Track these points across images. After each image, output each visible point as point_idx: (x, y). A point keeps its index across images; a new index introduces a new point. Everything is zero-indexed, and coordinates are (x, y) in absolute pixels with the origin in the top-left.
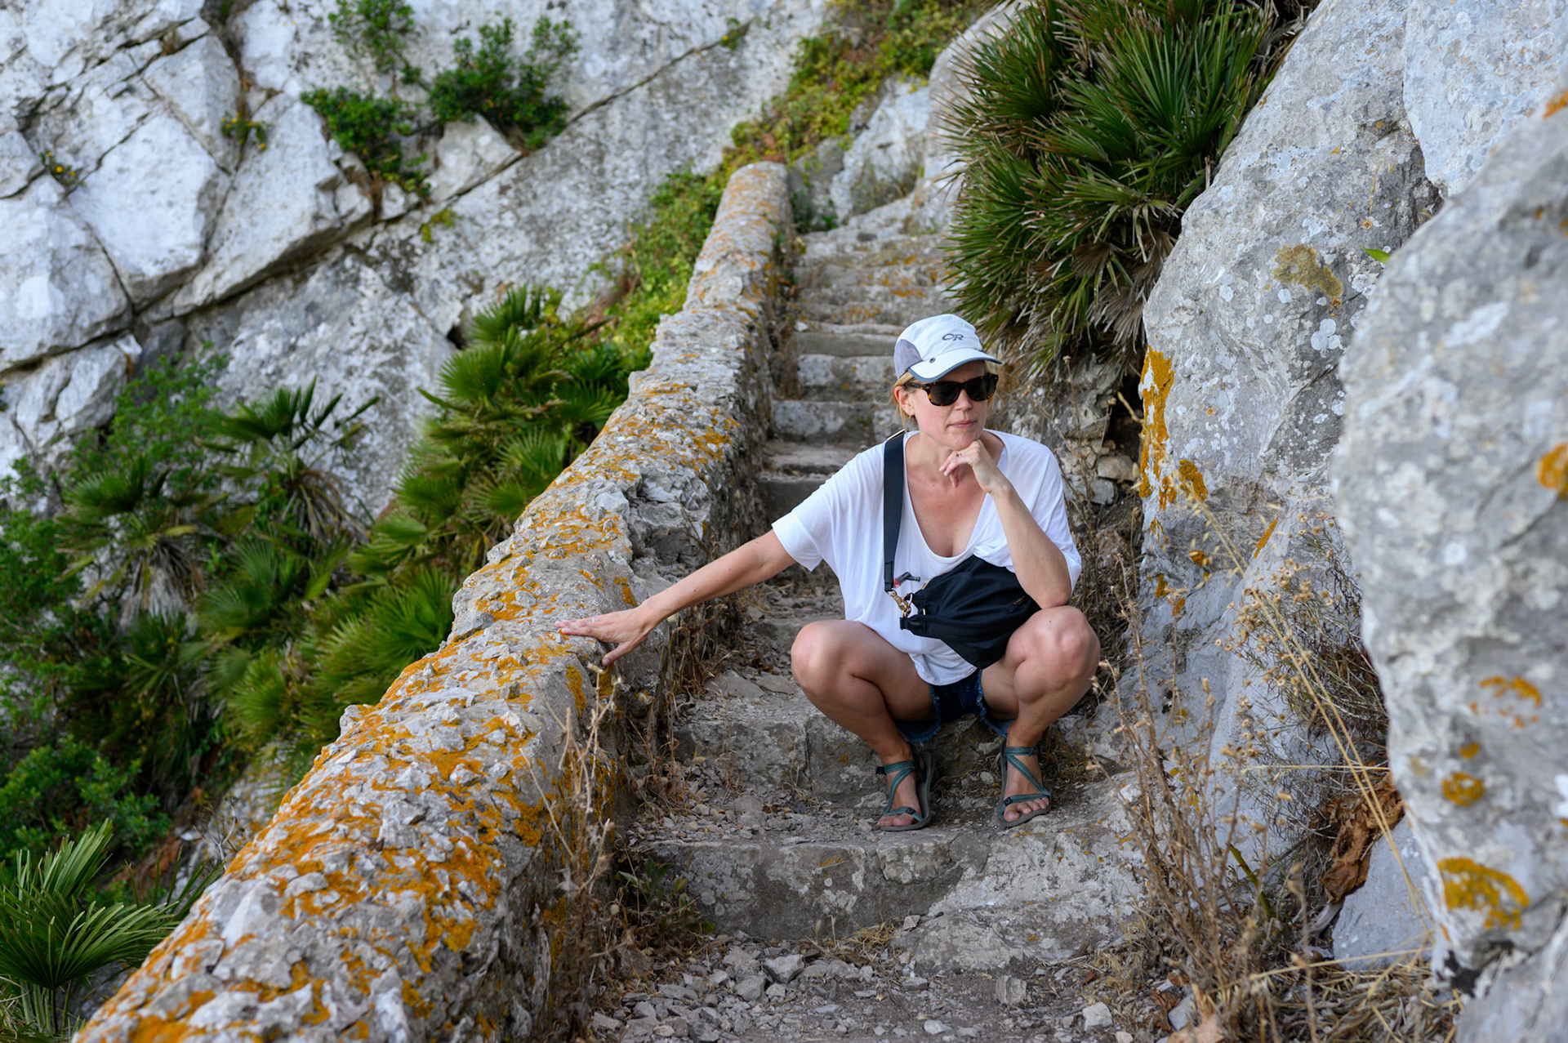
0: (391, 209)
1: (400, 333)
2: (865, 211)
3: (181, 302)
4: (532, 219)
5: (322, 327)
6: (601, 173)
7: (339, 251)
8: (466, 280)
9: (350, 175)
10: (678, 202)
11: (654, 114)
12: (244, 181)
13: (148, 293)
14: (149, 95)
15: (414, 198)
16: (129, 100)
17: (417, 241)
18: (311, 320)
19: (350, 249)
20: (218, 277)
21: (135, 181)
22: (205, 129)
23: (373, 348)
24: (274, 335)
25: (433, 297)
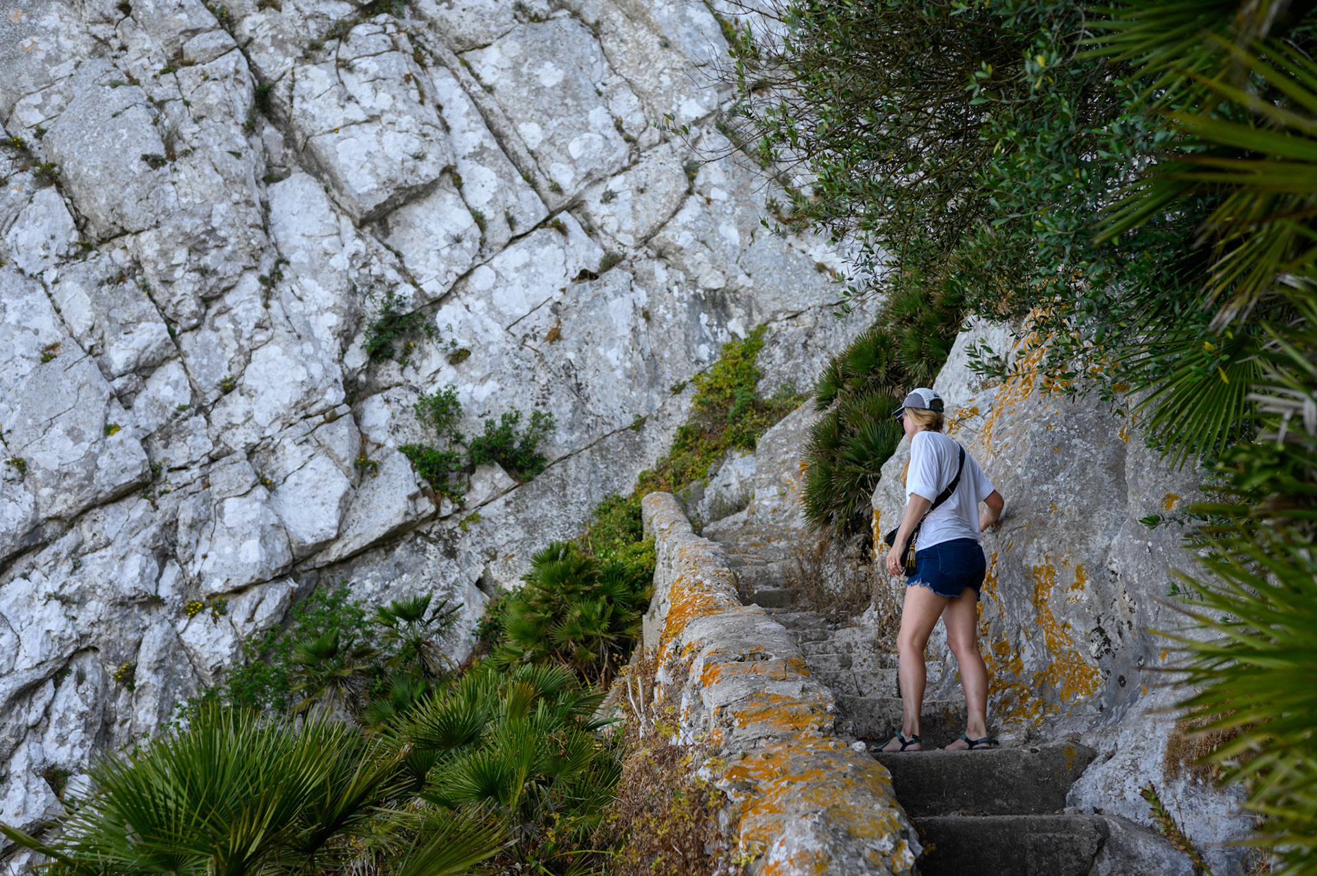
0: (445, 512)
1: (451, 580)
2: (719, 519)
3: (320, 559)
4: (525, 520)
5: (405, 576)
6: (565, 496)
7: (412, 535)
8: (487, 553)
9: (424, 492)
10: (614, 511)
11: (594, 465)
12: (364, 493)
13: (305, 554)
14: (315, 444)
15: (457, 506)
16: (305, 446)
17: (458, 530)
18: (398, 572)
19: (418, 533)
20: (345, 546)
21: (304, 491)
22: (347, 463)
23: (435, 588)
24: (375, 580)
25: (468, 561)
